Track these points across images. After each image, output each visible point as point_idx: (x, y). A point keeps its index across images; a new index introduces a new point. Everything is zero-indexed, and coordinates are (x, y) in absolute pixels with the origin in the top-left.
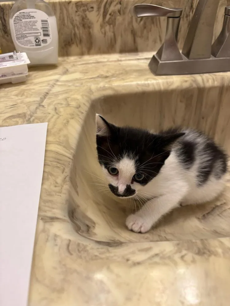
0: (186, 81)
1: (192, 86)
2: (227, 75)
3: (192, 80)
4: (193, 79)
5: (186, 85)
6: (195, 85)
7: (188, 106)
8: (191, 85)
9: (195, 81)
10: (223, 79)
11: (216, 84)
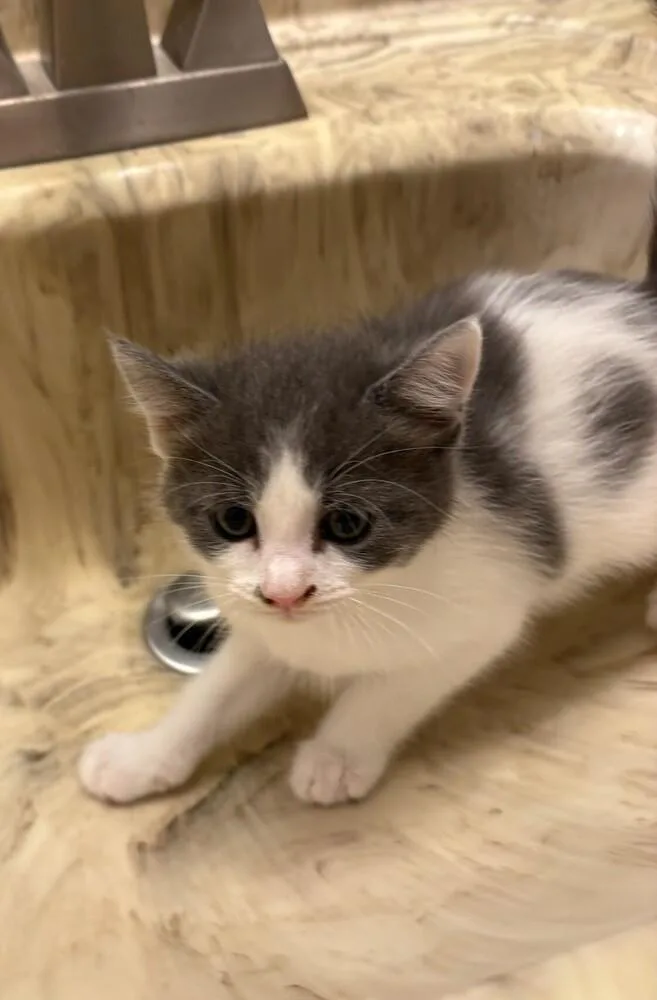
0: (48, 194)
1: (80, 211)
2: (237, 147)
3: (79, 186)
4: (82, 178)
5: (51, 211)
6: (91, 210)
7: (87, 307)
8: (76, 206)
9: (91, 189)
10: (219, 167)
11: (191, 192)
